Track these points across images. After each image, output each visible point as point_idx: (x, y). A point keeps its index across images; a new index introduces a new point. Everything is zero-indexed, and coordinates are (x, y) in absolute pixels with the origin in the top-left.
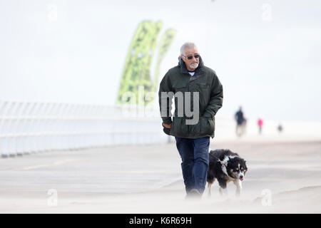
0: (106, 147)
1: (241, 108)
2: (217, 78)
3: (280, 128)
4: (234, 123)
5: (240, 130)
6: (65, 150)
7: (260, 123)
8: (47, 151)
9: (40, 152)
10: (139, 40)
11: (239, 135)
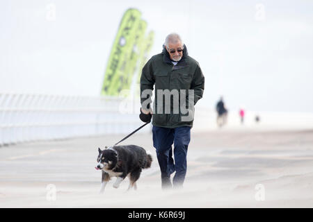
0: (90, 137)
1: (222, 98)
2: (200, 69)
3: (257, 119)
4: (214, 114)
5: (221, 120)
6: (50, 141)
7: (242, 113)
8: (32, 141)
9: (26, 142)
10: (127, 29)
11: (221, 125)
